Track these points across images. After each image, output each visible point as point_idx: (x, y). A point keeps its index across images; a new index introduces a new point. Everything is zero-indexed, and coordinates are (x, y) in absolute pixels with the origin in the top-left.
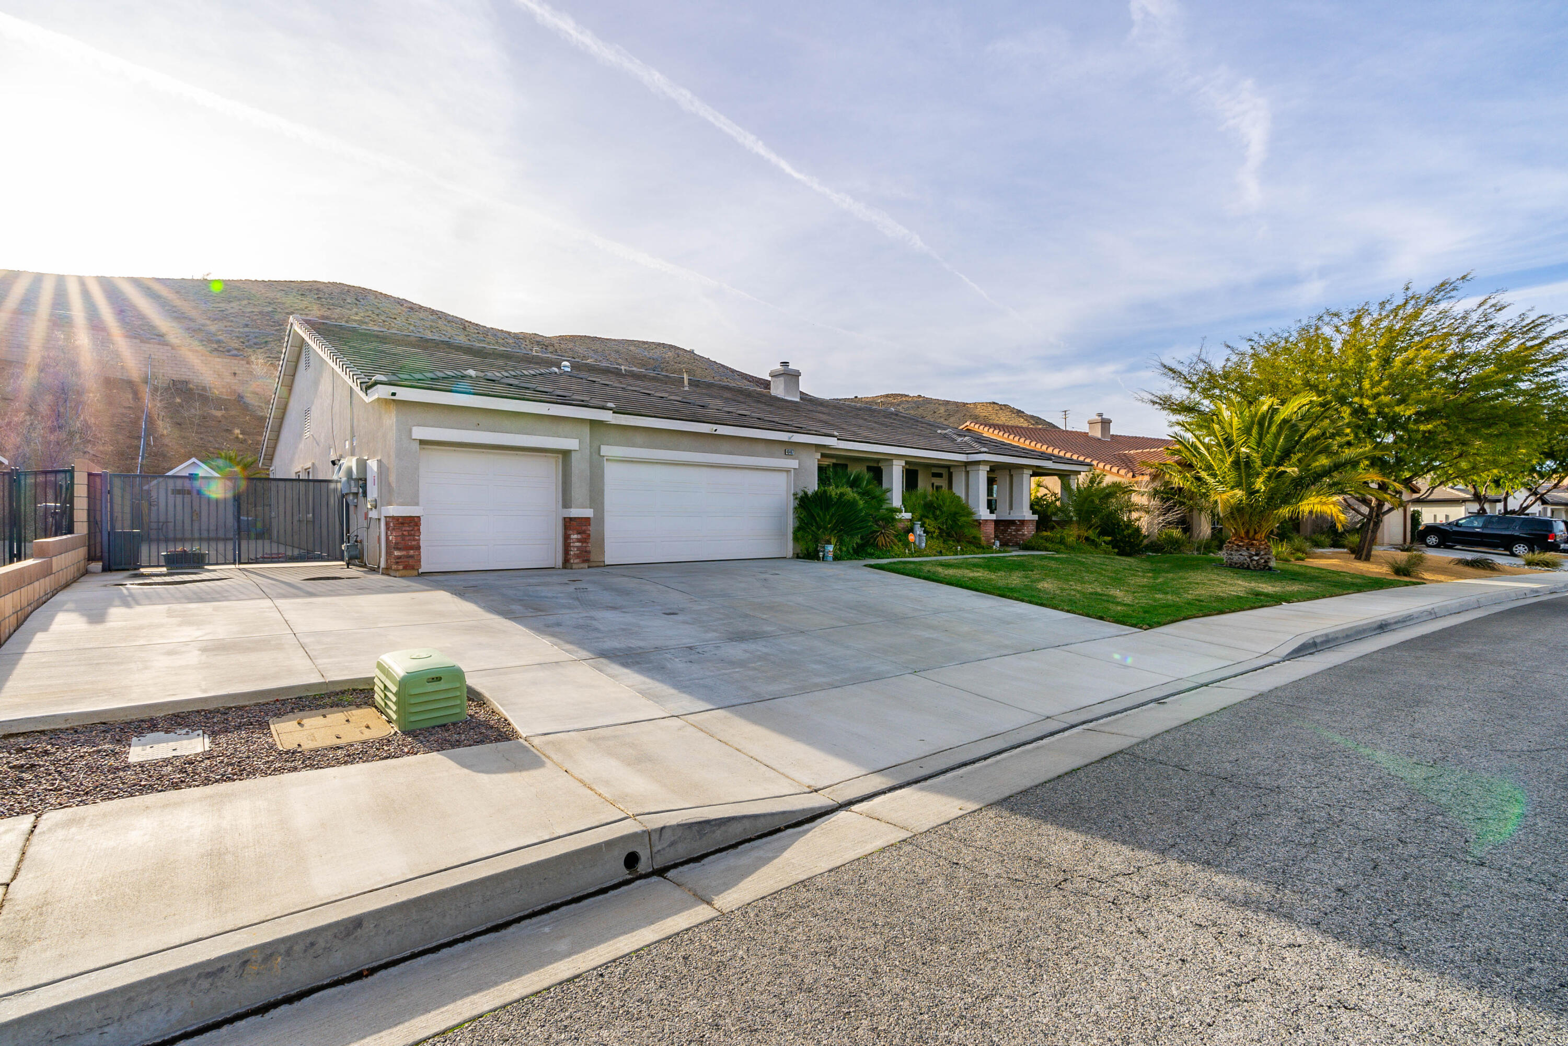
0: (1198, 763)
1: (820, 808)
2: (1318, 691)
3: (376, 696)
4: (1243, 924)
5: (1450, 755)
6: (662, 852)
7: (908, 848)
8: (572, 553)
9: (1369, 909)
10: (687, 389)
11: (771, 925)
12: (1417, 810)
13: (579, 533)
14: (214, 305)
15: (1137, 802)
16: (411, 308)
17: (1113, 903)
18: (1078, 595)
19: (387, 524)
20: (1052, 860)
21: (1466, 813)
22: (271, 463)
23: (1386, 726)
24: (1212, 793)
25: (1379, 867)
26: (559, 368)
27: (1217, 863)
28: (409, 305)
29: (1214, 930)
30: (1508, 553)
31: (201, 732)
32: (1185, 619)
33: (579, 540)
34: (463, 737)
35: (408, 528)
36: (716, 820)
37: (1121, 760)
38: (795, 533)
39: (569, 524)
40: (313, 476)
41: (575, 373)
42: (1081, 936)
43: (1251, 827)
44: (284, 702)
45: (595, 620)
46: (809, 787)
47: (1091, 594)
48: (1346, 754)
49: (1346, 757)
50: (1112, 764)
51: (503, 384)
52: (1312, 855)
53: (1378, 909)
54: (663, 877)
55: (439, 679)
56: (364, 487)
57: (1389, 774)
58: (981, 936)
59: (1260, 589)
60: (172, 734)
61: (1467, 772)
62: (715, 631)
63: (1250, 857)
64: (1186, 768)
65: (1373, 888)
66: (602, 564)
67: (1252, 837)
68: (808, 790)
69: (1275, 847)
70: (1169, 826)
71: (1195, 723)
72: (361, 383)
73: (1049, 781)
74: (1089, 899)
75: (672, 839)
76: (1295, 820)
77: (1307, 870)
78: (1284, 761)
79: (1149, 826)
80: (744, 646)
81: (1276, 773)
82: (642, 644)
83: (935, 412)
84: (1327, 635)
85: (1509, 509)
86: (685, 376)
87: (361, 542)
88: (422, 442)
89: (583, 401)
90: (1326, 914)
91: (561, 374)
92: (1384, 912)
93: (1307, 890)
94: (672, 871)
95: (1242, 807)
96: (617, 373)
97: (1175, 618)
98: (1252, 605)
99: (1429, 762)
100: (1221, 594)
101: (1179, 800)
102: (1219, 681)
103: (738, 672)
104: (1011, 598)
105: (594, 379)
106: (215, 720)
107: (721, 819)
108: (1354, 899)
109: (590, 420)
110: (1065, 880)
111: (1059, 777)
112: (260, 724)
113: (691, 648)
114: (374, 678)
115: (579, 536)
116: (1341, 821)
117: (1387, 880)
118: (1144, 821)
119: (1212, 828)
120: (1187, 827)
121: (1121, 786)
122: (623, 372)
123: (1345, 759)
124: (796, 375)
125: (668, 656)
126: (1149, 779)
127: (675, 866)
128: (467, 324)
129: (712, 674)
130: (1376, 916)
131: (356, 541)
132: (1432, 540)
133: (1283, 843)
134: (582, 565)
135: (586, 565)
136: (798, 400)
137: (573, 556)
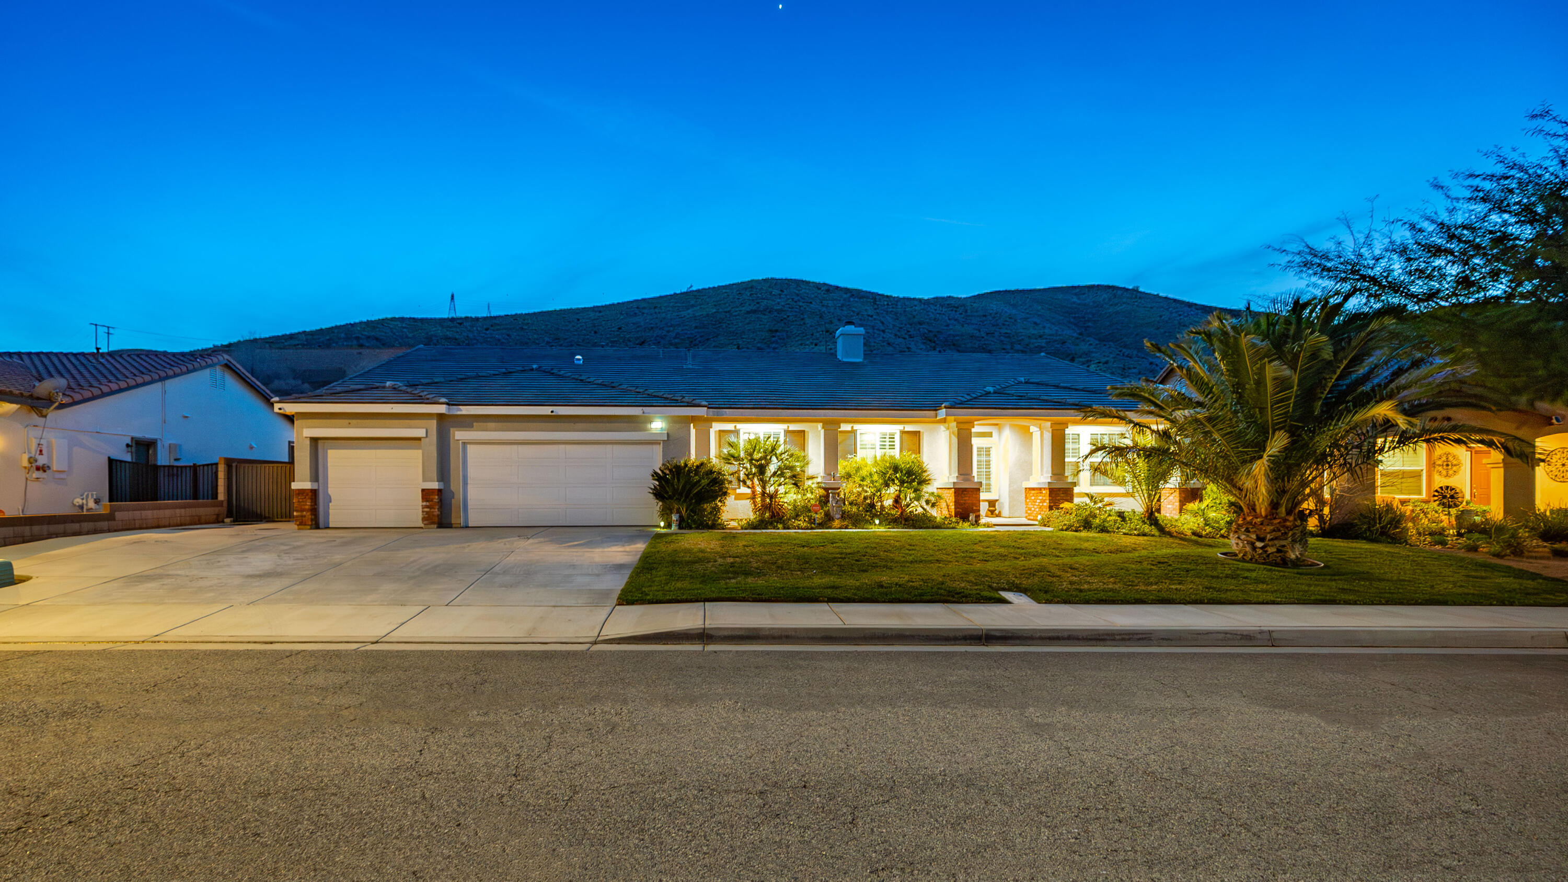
8: (430, 517)
13: (427, 501)
33: (427, 507)
39: (427, 494)
66: (459, 526)
88: (315, 439)
134: (432, 526)
135: (436, 526)
136: (861, 360)
137: (424, 519)
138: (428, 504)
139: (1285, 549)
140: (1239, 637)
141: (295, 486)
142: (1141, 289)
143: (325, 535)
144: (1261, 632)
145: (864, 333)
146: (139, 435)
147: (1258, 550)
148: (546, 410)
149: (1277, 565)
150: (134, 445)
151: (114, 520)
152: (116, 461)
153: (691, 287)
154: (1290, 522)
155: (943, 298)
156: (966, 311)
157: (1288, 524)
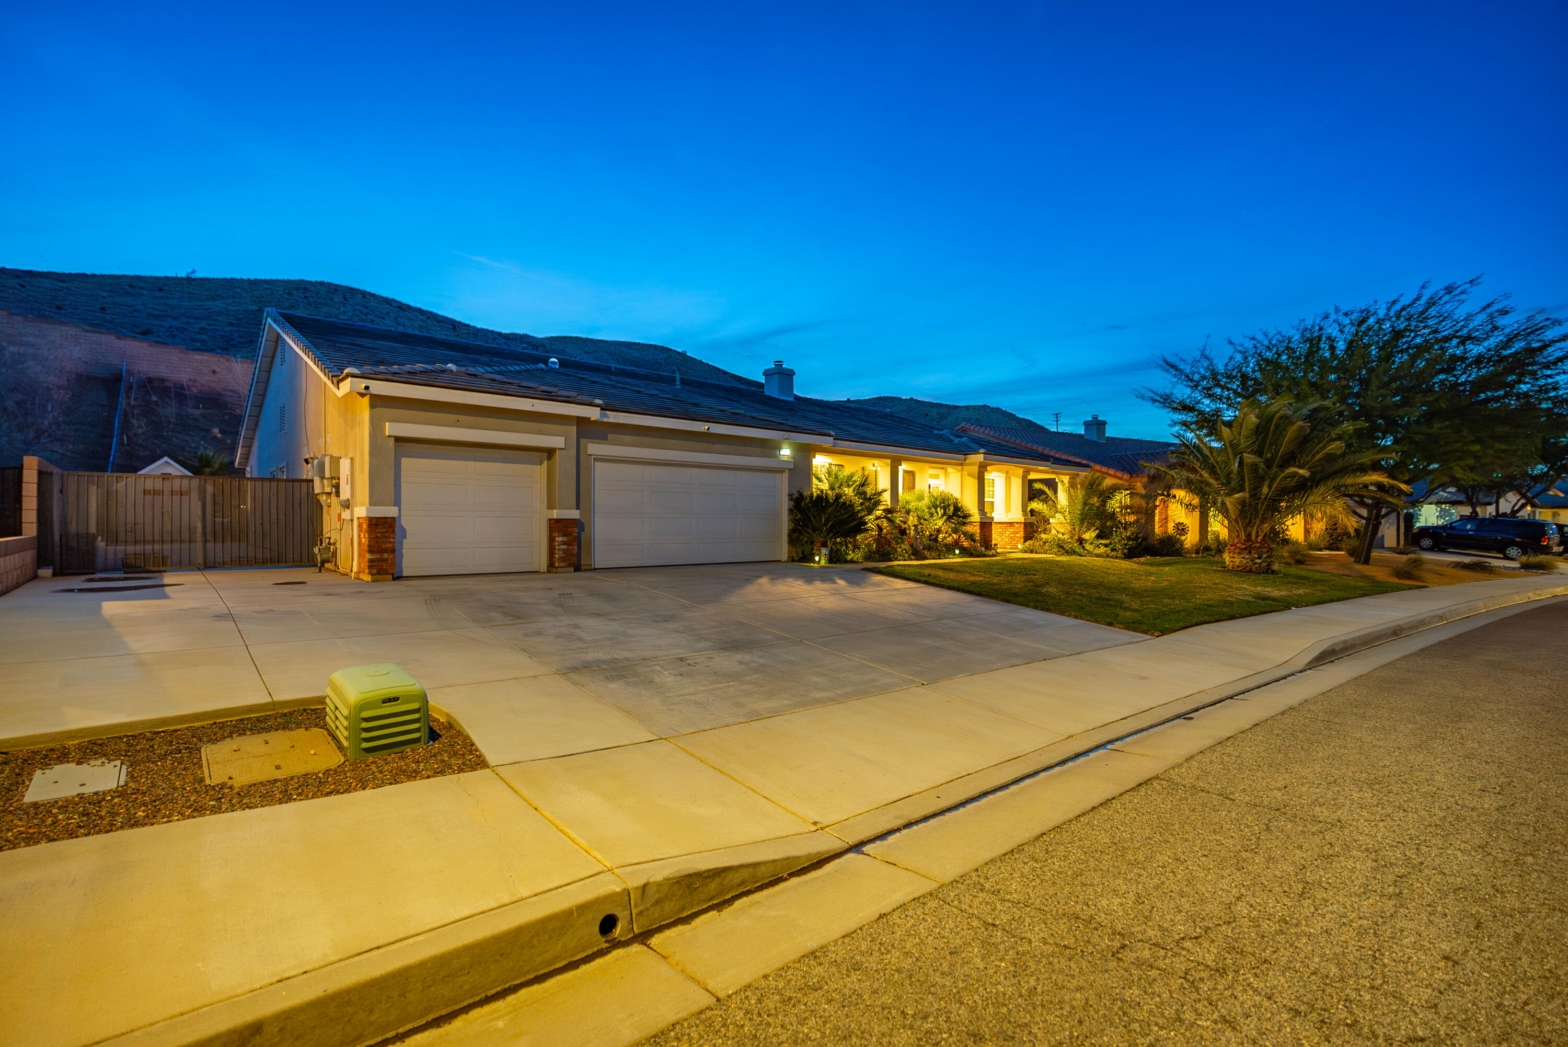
0: (1244, 790)
1: (827, 852)
2: (1350, 704)
3: (327, 718)
4: (1346, 1007)
5: (1515, 780)
6: (645, 913)
7: (932, 904)
8: (557, 556)
9: (1490, 984)
10: (678, 387)
11: (777, 1015)
12: (1502, 849)
13: (564, 536)
14: (197, 303)
15: (1186, 840)
16: (400, 307)
17: (1185, 978)
18: (1084, 600)
19: (360, 525)
20: (1102, 918)
21: (1558, 852)
22: (247, 462)
23: (1435, 745)
24: (1268, 829)
25: (1483, 926)
26: (547, 364)
27: (1294, 921)
28: (398, 305)
29: (1314, 1016)
30: (1502, 556)
31: (118, 763)
32: (1197, 624)
33: (564, 543)
34: (422, 766)
35: (381, 530)
36: (709, 871)
37: (1158, 787)
38: (790, 536)
39: (556, 526)
40: (287, 475)
41: (563, 370)
42: (1156, 1028)
43: (1322, 873)
44: (222, 726)
45: (579, 628)
46: (815, 823)
47: (1098, 599)
48: (1403, 778)
49: (1403, 783)
50: (1150, 792)
51: (485, 379)
52: (1401, 910)
53: (1500, 984)
54: (645, 945)
55: (395, 699)
56: (337, 487)
57: (1457, 803)
58: (1035, 1030)
59: (1267, 593)
60: (85, 765)
61: (1540, 801)
62: (706, 640)
63: (1331, 912)
64: (1231, 796)
65: (1486, 955)
66: (589, 567)
67: (1326, 886)
68: (814, 828)
69: (1357, 899)
70: (1228, 871)
71: (1230, 742)
72: (332, 376)
73: (1084, 814)
74: (1154, 973)
75: (657, 896)
76: (1369, 863)
77: (1402, 931)
78: (1337, 788)
79: (1206, 872)
80: (739, 657)
81: (1332, 803)
82: (627, 655)
83: (927, 415)
84: (1345, 642)
85: (1500, 512)
86: (678, 376)
87: (334, 544)
88: (398, 439)
89: (569, 397)
90: (1441, 993)
91: (548, 371)
92: (1508, 989)
93: (1409, 958)
94: (656, 936)
95: (1305, 846)
96: (607, 371)
97: (1188, 624)
98: (1262, 610)
99: (1495, 788)
100: (1228, 598)
101: (1232, 837)
102: (1243, 693)
103: (732, 686)
104: (1016, 604)
105: (582, 376)
106: (138, 748)
107: (714, 869)
108: (1468, 971)
109: (578, 418)
110: (1123, 947)
111: (1094, 808)
112: (190, 753)
113: (681, 660)
114: (325, 698)
115: (565, 539)
116: (1422, 863)
117: (1498, 944)
118: (1199, 865)
119: (1278, 873)
120: (1249, 873)
121: (1165, 820)
122: (613, 369)
123: (1403, 786)
124: (790, 374)
125: (658, 668)
126: (1193, 810)
127: (661, 929)
128: (456, 324)
129: (705, 688)
130: (1502, 995)
131: (329, 544)
132: (1426, 542)
133: (1364, 893)
136: (793, 399)
137: (558, 560)
142: (688, 354)
148: (700, 427)
153: (194, 272)
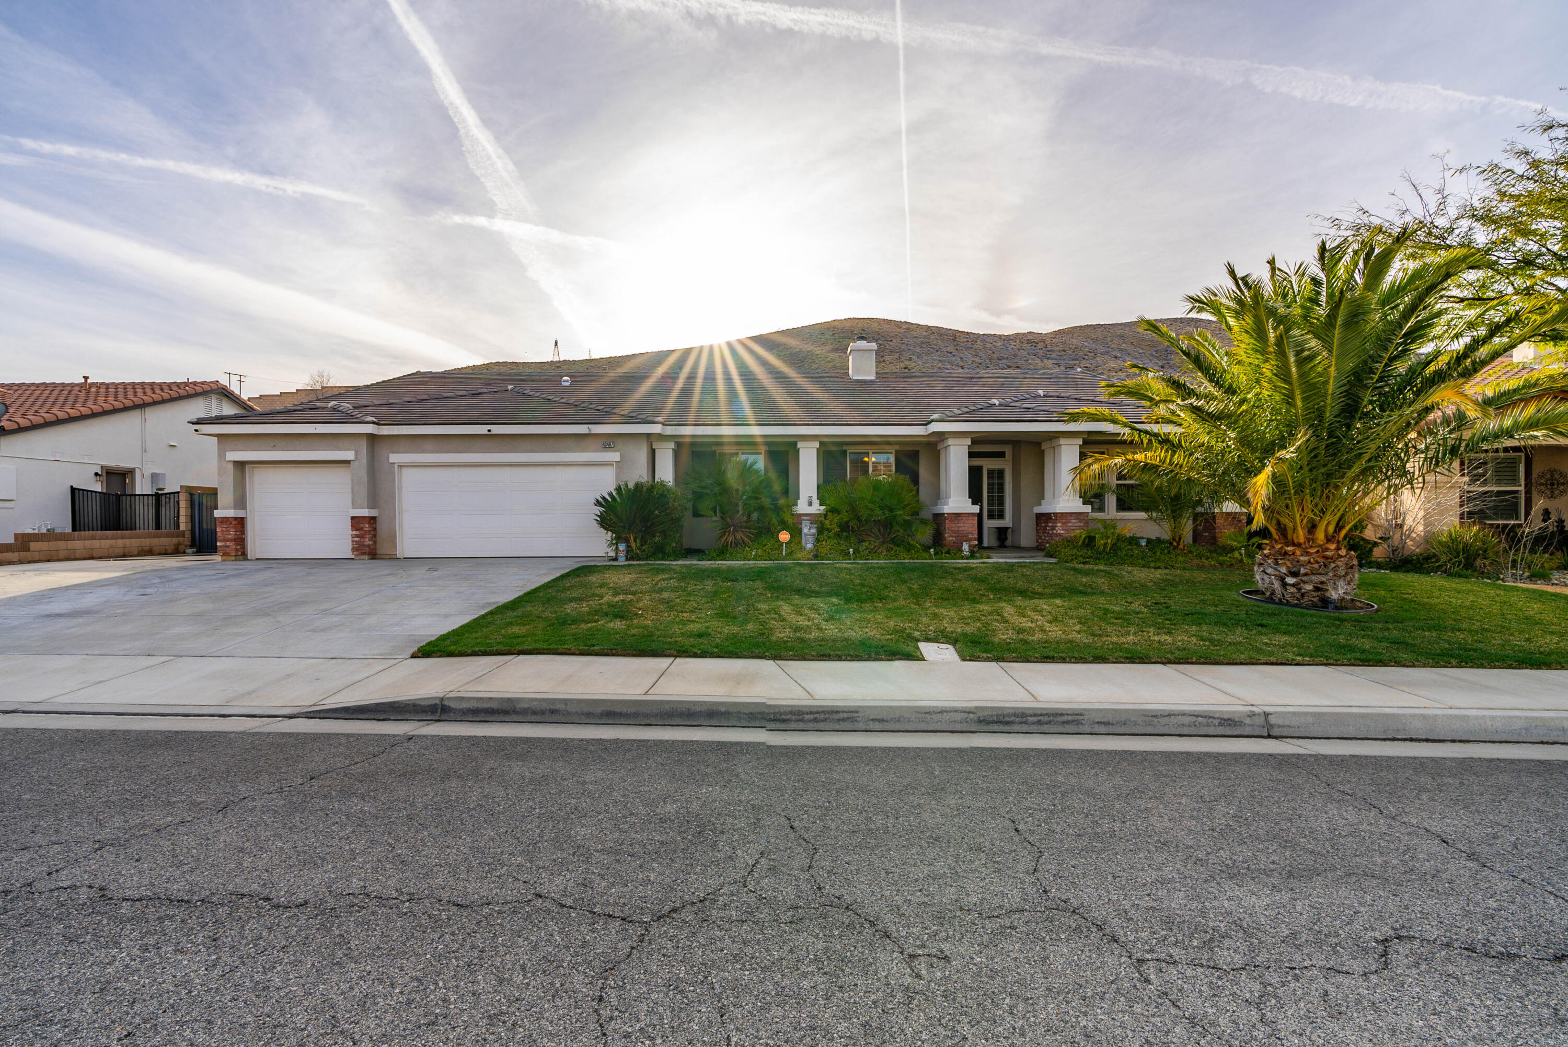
39: (353, 522)
66: (393, 557)
134: (362, 557)
135: (367, 557)
136: (873, 378)
137: (354, 549)
138: (358, 533)
139: (1324, 587)
140: (1216, 722)
141: (217, 514)
143: (241, 567)
144: (1252, 715)
145: (876, 348)
146: (111, 463)
147: (1288, 587)
148: (482, 429)
149: (1314, 606)
150: (104, 474)
151: (28, 550)
152: (79, 490)
154: (1332, 550)
155: (1023, 334)
156: (1046, 347)
157: (1329, 553)
